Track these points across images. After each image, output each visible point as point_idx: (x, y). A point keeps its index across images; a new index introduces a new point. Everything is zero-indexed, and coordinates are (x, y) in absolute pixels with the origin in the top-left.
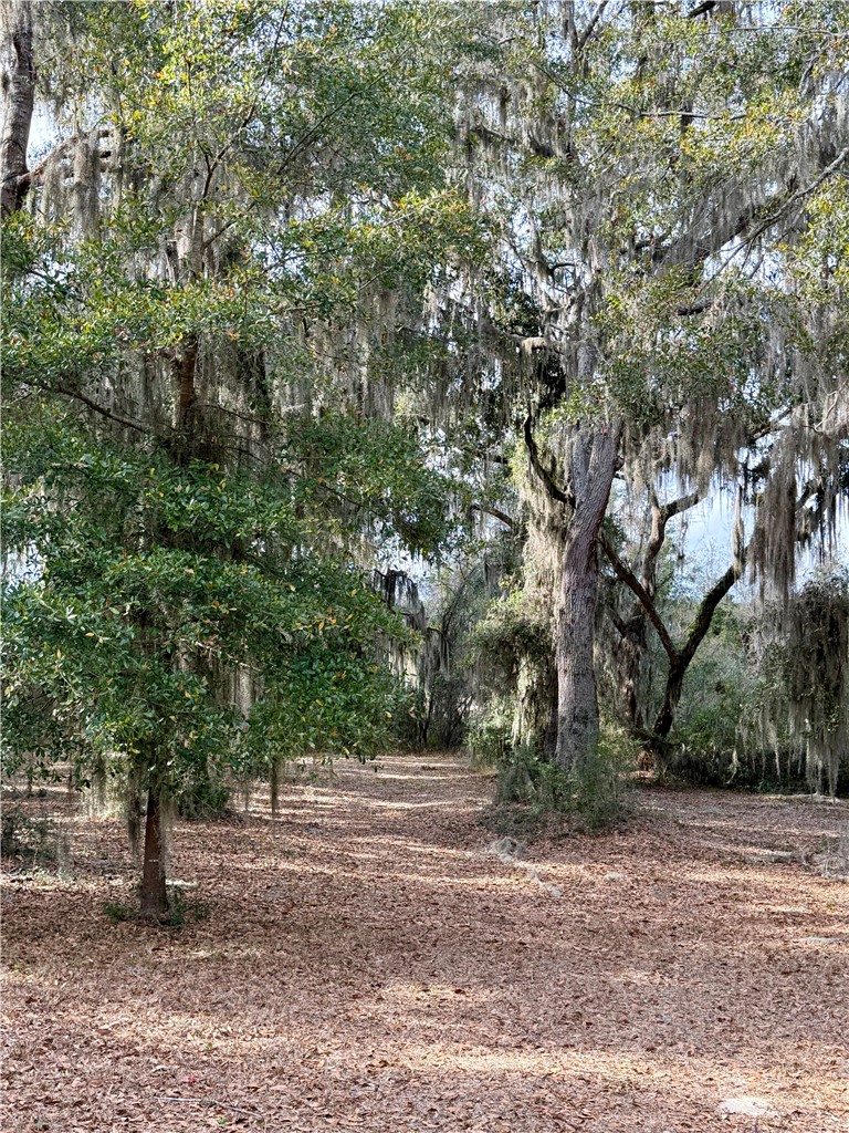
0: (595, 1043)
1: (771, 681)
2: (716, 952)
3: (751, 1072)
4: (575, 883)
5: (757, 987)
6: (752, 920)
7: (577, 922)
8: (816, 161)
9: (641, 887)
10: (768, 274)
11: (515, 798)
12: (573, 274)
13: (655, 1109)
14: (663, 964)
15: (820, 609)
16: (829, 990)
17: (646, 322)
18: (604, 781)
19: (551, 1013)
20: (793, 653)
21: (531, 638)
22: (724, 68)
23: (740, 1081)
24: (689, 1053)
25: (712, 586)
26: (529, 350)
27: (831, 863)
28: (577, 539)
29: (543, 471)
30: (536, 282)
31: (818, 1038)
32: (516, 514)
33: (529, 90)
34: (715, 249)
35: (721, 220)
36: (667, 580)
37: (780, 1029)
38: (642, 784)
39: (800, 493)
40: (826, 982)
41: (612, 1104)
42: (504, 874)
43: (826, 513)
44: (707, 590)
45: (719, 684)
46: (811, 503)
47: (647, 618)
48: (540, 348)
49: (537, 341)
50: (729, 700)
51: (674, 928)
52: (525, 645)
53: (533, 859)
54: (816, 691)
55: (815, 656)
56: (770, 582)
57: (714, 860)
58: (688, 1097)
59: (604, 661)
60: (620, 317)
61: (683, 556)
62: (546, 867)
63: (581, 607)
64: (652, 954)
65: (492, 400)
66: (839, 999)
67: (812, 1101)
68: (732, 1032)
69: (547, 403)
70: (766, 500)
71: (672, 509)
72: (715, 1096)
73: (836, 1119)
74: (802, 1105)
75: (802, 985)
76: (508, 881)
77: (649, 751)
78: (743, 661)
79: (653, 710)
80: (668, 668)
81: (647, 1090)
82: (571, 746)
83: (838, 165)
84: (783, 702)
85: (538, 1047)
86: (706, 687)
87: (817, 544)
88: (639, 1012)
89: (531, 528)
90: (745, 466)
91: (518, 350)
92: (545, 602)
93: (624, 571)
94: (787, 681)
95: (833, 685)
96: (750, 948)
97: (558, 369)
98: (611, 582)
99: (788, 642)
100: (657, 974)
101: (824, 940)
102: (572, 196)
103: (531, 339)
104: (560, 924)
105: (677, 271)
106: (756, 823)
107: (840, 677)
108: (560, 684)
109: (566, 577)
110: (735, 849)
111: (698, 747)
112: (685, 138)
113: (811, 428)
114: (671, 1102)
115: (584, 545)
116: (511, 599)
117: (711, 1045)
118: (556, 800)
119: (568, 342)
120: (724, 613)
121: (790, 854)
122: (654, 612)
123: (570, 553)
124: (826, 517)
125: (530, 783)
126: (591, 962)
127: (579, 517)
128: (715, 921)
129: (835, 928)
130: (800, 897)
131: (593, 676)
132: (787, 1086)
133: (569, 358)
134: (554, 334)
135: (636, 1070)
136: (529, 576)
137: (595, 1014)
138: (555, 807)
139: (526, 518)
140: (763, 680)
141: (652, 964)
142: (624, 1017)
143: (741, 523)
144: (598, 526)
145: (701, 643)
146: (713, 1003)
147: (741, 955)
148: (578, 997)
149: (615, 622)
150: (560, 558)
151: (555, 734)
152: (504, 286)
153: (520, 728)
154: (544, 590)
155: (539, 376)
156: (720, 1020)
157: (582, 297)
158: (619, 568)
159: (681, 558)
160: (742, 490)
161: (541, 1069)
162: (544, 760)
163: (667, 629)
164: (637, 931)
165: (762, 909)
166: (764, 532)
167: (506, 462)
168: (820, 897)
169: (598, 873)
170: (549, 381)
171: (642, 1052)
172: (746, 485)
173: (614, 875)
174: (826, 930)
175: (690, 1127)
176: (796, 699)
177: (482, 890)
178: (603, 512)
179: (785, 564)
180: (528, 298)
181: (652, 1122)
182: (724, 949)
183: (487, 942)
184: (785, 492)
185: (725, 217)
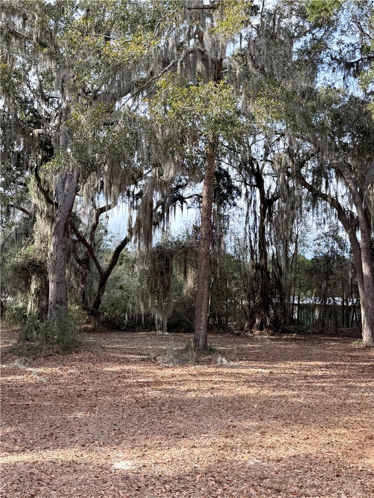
0: (58, 445)
1: (142, 284)
2: (115, 401)
3: (126, 450)
4: (54, 376)
5: (131, 414)
6: (130, 386)
7: (54, 393)
8: (161, 64)
9: (84, 375)
10: (143, 111)
11: (28, 339)
12: (58, 102)
13: (83, 471)
14: (91, 408)
15: (162, 254)
16: (160, 413)
17: (89, 126)
18: (69, 330)
19: (39, 434)
20: (151, 273)
21: (37, 267)
22: (123, 18)
23: (121, 455)
24: (100, 445)
25: (119, 244)
26: (36, 134)
27: (164, 359)
28: (59, 222)
29: (44, 190)
30: (40, 104)
31: (154, 433)
32: (31, 210)
33: (36, 16)
34: (119, 98)
35: (122, 85)
36: (99, 241)
37: (139, 431)
38: (86, 330)
39: (155, 205)
40: (159, 409)
41: (65, 472)
42: (21, 374)
43: (165, 214)
44: (117, 246)
45: (121, 286)
46: (159, 210)
47: (91, 258)
48: (42, 134)
49: (40, 131)
50: (125, 293)
51: (97, 392)
52: (34, 269)
53: (35, 367)
54: (160, 288)
55: (159, 274)
56: (142, 243)
57: (116, 362)
58: (98, 464)
59: (71, 277)
60: (79, 123)
61: (107, 231)
62: (41, 370)
63: (60, 252)
64: (87, 404)
65: (19, 156)
66: (164, 416)
67: (150, 460)
68: (119, 434)
69: (45, 160)
70: (141, 207)
71: (102, 210)
72: (110, 463)
73: (160, 467)
74: (146, 463)
75: (149, 411)
76: (22, 377)
77: (90, 316)
78: (131, 276)
79: (93, 298)
80: (99, 279)
81: (81, 464)
82: (55, 315)
83: (170, 67)
84: (146, 293)
85: (33, 450)
86: (115, 287)
87: (162, 226)
88: (79, 430)
89: (38, 216)
90: (133, 192)
91: (31, 134)
92: (44, 250)
93: (81, 237)
94: (148, 284)
95: (167, 285)
96: (129, 398)
97: (50, 145)
98: (75, 242)
99: (149, 268)
100: (88, 413)
101: (159, 392)
102: (56, 66)
103: (38, 130)
104: (46, 394)
105: (103, 105)
106: (134, 345)
107: (169, 282)
108: (50, 287)
109: (53, 239)
110: (125, 356)
111: (111, 314)
112: (105, 46)
113: (159, 178)
114: (91, 467)
115: (62, 225)
116: (28, 249)
117: (110, 441)
118: (47, 340)
119: (55, 133)
120: (124, 256)
121: (147, 357)
122: (94, 255)
123: (56, 228)
124: (165, 216)
125: (35, 332)
126: (59, 410)
127: (60, 212)
128: (115, 388)
129: (164, 386)
130: (150, 375)
131: (65, 284)
132: (141, 455)
133: (55, 140)
134: (49, 128)
135: (76, 456)
136: (36, 238)
137: (60, 433)
138: (46, 342)
139: (35, 212)
140: (139, 284)
141: (86, 408)
142: (73, 433)
143: (131, 217)
144: (69, 216)
145: (114, 269)
146: (112, 423)
147: (125, 401)
148: (52, 426)
149: (76, 259)
150: (51, 230)
151: (47, 309)
152: (25, 103)
153: (31, 307)
154: (43, 245)
155: (41, 147)
156: (114, 430)
157: (61, 113)
158: (78, 235)
159: (106, 231)
160: (132, 203)
161: (33, 459)
162: (42, 321)
163: (100, 263)
164: (81, 395)
165: (135, 381)
166: (140, 221)
167: (25, 185)
168: (159, 374)
169: (65, 371)
170: (46, 150)
171: (79, 447)
172: (133, 201)
173: (72, 371)
174: (160, 387)
175: (98, 477)
176: (152, 292)
177: (10, 382)
178: (71, 210)
179: (148, 235)
180: (36, 111)
181: (82, 477)
182: (118, 399)
183: (11, 405)
184: (148, 205)
185: (124, 84)
